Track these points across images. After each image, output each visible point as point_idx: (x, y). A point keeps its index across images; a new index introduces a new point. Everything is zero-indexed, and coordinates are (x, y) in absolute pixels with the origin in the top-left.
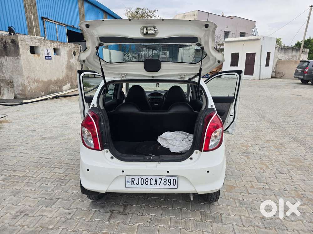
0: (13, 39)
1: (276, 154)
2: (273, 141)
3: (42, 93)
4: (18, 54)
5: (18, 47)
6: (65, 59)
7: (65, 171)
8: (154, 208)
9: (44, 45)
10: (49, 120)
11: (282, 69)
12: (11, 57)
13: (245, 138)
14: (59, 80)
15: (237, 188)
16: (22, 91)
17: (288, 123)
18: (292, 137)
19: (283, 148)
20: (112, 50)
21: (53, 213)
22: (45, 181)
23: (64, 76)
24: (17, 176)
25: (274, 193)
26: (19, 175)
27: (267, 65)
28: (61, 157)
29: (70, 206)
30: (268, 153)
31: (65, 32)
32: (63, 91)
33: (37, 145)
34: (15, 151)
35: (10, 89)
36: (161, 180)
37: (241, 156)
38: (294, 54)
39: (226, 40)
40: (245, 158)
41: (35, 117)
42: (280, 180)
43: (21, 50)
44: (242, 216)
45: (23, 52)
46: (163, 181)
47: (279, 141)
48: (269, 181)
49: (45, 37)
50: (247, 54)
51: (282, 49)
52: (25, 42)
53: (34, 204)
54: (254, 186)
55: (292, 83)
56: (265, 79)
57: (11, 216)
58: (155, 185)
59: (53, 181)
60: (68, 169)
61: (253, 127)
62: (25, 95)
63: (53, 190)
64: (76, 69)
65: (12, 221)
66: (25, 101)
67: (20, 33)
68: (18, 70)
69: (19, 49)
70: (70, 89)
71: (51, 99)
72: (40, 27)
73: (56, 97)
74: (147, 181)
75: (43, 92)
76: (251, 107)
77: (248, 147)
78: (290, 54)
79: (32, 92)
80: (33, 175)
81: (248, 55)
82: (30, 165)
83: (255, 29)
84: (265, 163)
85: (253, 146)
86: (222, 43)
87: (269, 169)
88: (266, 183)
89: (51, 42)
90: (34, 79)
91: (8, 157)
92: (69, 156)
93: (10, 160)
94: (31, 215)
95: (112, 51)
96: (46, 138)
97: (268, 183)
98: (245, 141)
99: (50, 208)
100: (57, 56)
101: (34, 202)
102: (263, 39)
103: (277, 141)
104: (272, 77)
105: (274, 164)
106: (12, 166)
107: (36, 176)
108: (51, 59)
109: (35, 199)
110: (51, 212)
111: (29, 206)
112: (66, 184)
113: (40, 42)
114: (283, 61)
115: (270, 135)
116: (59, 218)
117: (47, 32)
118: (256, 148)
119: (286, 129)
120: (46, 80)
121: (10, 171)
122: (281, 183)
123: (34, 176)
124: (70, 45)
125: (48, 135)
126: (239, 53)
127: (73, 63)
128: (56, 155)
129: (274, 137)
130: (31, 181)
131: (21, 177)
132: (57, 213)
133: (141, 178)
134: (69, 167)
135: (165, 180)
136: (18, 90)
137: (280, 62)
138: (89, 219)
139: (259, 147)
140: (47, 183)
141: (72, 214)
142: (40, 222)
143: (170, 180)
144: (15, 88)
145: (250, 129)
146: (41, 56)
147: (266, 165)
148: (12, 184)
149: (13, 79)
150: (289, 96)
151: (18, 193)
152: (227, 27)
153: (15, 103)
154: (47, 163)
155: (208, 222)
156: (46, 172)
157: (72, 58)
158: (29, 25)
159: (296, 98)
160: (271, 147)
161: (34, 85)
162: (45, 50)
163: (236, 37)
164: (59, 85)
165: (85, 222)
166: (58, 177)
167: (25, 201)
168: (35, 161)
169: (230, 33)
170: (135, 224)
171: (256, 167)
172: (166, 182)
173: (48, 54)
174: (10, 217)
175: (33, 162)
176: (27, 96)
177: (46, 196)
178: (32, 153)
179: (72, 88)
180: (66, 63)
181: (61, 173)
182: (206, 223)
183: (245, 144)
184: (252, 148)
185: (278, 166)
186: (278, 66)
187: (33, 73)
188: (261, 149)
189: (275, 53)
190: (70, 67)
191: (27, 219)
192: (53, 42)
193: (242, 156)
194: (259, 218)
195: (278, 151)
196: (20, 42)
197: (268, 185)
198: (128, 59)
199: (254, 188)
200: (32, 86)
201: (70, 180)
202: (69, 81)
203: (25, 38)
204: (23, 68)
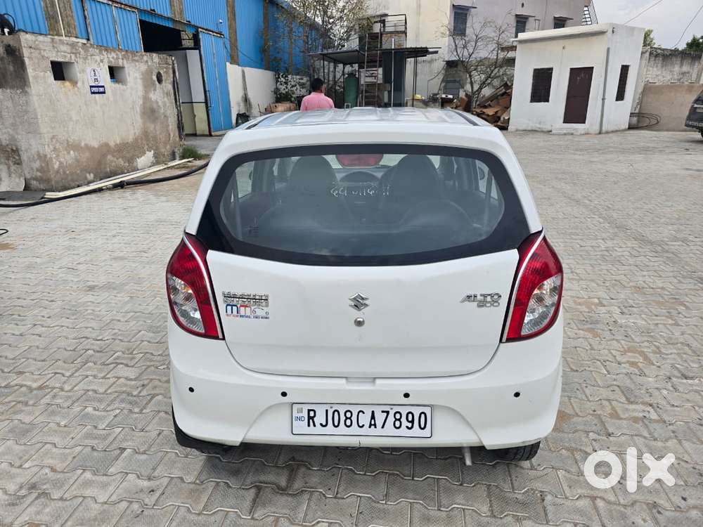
0: (9, 46)
1: (664, 324)
2: (652, 288)
3: (88, 175)
4: (25, 82)
5: (23, 63)
6: (137, 91)
7: (141, 374)
8: (365, 474)
9: (85, 59)
10: (105, 241)
11: (656, 106)
12: (8, 91)
13: (581, 282)
14: (128, 143)
15: (575, 419)
16: (41, 172)
17: (684, 241)
18: (700, 278)
19: (681, 308)
20: (247, 68)
21: (111, 489)
22: (94, 399)
23: (137, 133)
24: (25, 385)
25: (673, 432)
26: (29, 383)
27: (620, 96)
28: (132, 336)
29: (154, 469)
30: (644, 323)
31: (135, 26)
32: (138, 170)
33: (74, 306)
34: (23, 320)
35: (13, 168)
36: (386, 414)
37: (577, 331)
38: (685, 68)
39: (522, 36)
40: (589, 335)
41: (73, 235)
42: (685, 396)
43: (30, 71)
44: (598, 500)
45: (35, 77)
46: (391, 419)
47: (669, 289)
48: (657, 399)
49: (88, 40)
50: (571, 69)
51: (657, 56)
52: (38, 51)
53: (65, 465)
54: (620, 412)
55: (681, 141)
56: (613, 132)
57: (7, 497)
58: (370, 427)
59: (112, 401)
60: (149, 367)
61: (598, 253)
62: (48, 181)
63: (111, 426)
64: (165, 116)
65: (7, 513)
66: (49, 195)
67: (29, 29)
68: (27, 121)
69: (26, 68)
70: (153, 165)
71: (108, 189)
72: (75, 14)
73: (121, 185)
74: (350, 418)
75: (90, 173)
76: (587, 201)
77: (593, 307)
78: (677, 69)
79: (64, 172)
80: (65, 382)
81: (574, 72)
82: (57, 357)
83: (590, 8)
84: (639, 350)
85: (605, 302)
86: (510, 44)
87: (654, 365)
88: (651, 405)
89: (101, 51)
90: (68, 143)
91: (5, 337)
92: (151, 335)
93: (10, 345)
94: (56, 495)
95: (248, 70)
96: (97, 286)
97: (655, 405)
98: (582, 289)
99: (103, 475)
100: (117, 86)
101: (63, 458)
102: (613, 32)
103: (663, 288)
104: (631, 127)
105: (663, 350)
106: (14, 361)
107: (70, 388)
108: (104, 93)
109: (68, 451)
110: (104, 486)
111: (53, 470)
112: (145, 408)
113: (74, 51)
114: (658, 86)
115: (645, 273)
116: (124, 505)
117: (93, 27)
118: (612, 308)
119: (682, 256)
120: (95, 144)
121: (9, 372)
122: (688, 405)
123: (67, 387)
124: (147, 56)
125: (102, 280)
126: (551, 69)
127: (157, 102)
128: (119, 330)
129: (655, 278)
130: (59, 401)
131: (35, 389)
132: (120, 491)
133: (333, 409)
134: (152, 363)
135: (398, 416)
136: (31, 168)
137: (650, 88)
138: (201, 507)
139: (619, 307)
140: (96, 404)
141: (158, 494)
142: (77, 514)
143: (410, 416)
144: (24, 165)
145: (591, 259)
146: (79, 84)
147: (642, 353)
148: (12, 407)
149: (18, 144)
150: (678, 172)
151: (25, 432)
152: (523, 5)
153: (26, 200)
154: (98, 352)
155: (509, 518)
156: (95, 376)
157: (155, 90)
158: (49, 9)
159: (695, 178)
160: (650, 304)
161: (69, 157)
162: (89, 70)
163: (543, 29)
164: (128, 155)
165: (192, 517)
166: (124, 389)
167: (41, 454)
168: (69, 346)
169: (530, 19)
170: (318, 522)
171: (619, 358)
172: (399, 420)
173: (96, 80)
174: (5, 501)
175: (66, 349)
176: (53, 183)
177: (94, 443)
178: (62, 326)
179: (157, 163)
180: (141, 102)
181: (133, 377)
182: (504, 521)
183: (584, 298)
184: (603, 309)
185: (676, 357)
186: (645, 99)
187: (64, 127)
188: (625, 310)
189: (640, 66)
190: (150, 112)
191: (45, 506)
192: (106, 50)
193: (579, 329)
194: (645, 507)
195: (670, 316)
196: (26, 52)
197: (656, 412)
198: (287, 90)
199: (621, 419)
200: (63, 160)
201: (153, 396)
202: (150, 145)
203: (37, 42)
204: (39, 117)
